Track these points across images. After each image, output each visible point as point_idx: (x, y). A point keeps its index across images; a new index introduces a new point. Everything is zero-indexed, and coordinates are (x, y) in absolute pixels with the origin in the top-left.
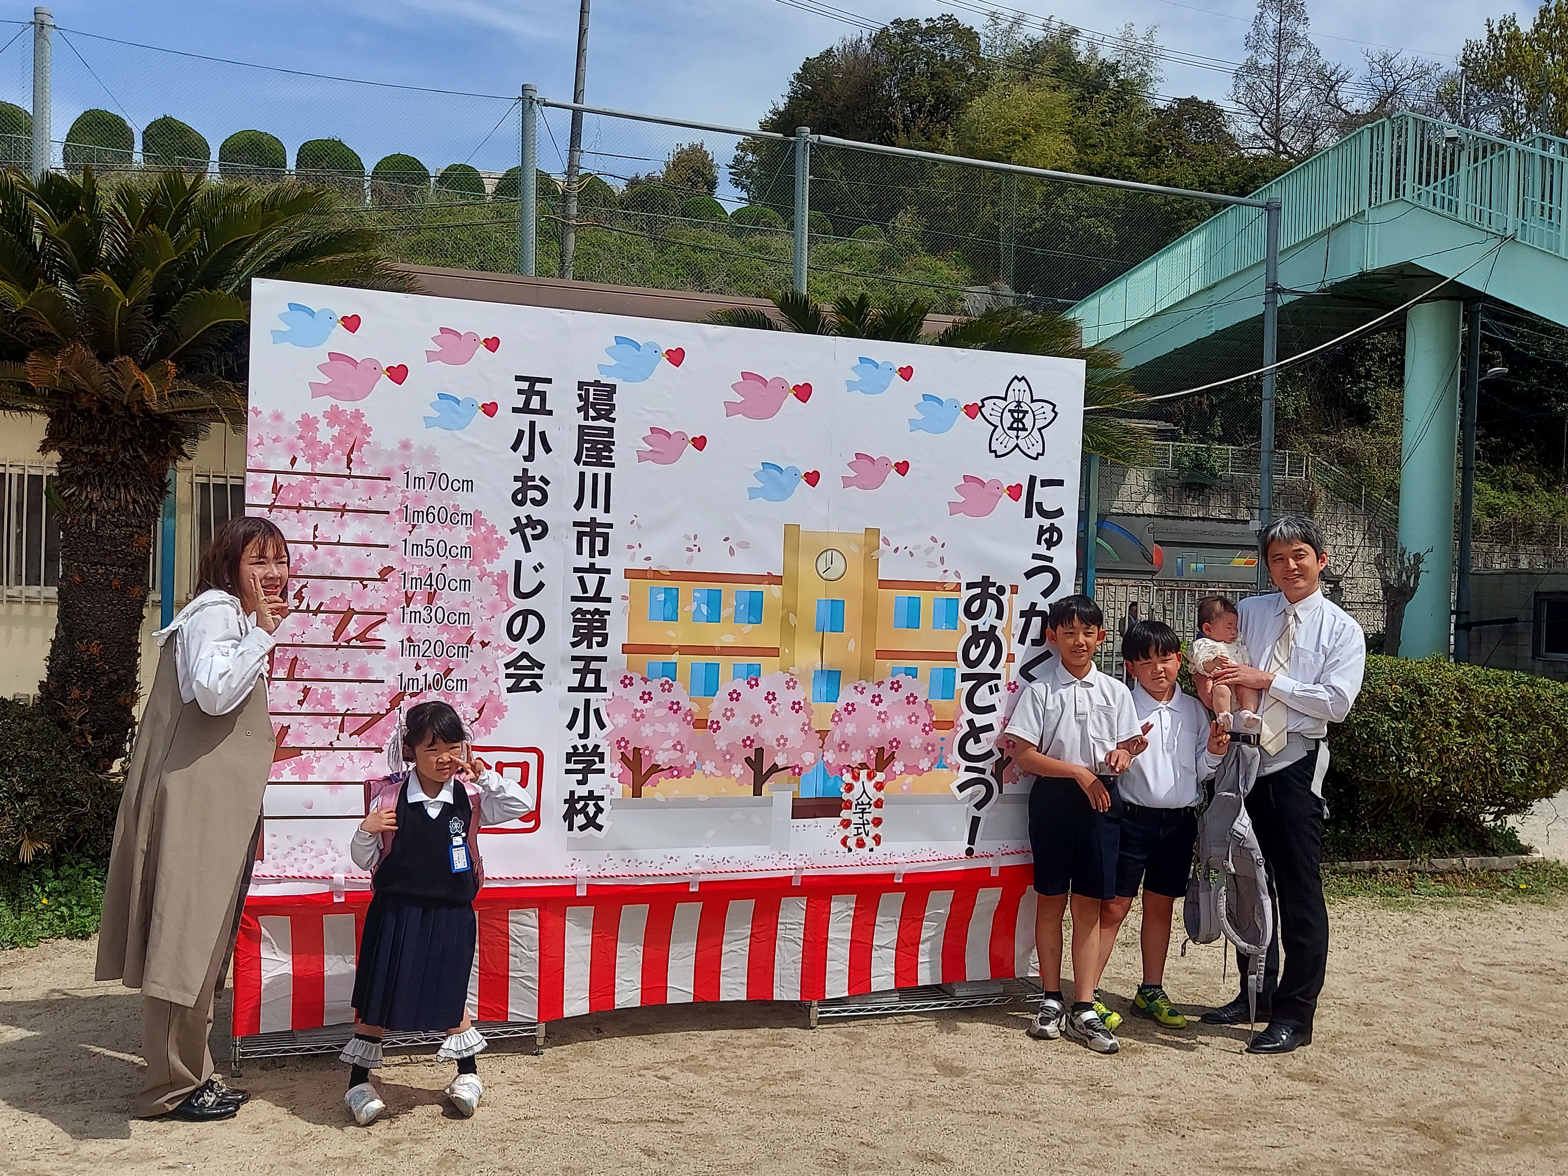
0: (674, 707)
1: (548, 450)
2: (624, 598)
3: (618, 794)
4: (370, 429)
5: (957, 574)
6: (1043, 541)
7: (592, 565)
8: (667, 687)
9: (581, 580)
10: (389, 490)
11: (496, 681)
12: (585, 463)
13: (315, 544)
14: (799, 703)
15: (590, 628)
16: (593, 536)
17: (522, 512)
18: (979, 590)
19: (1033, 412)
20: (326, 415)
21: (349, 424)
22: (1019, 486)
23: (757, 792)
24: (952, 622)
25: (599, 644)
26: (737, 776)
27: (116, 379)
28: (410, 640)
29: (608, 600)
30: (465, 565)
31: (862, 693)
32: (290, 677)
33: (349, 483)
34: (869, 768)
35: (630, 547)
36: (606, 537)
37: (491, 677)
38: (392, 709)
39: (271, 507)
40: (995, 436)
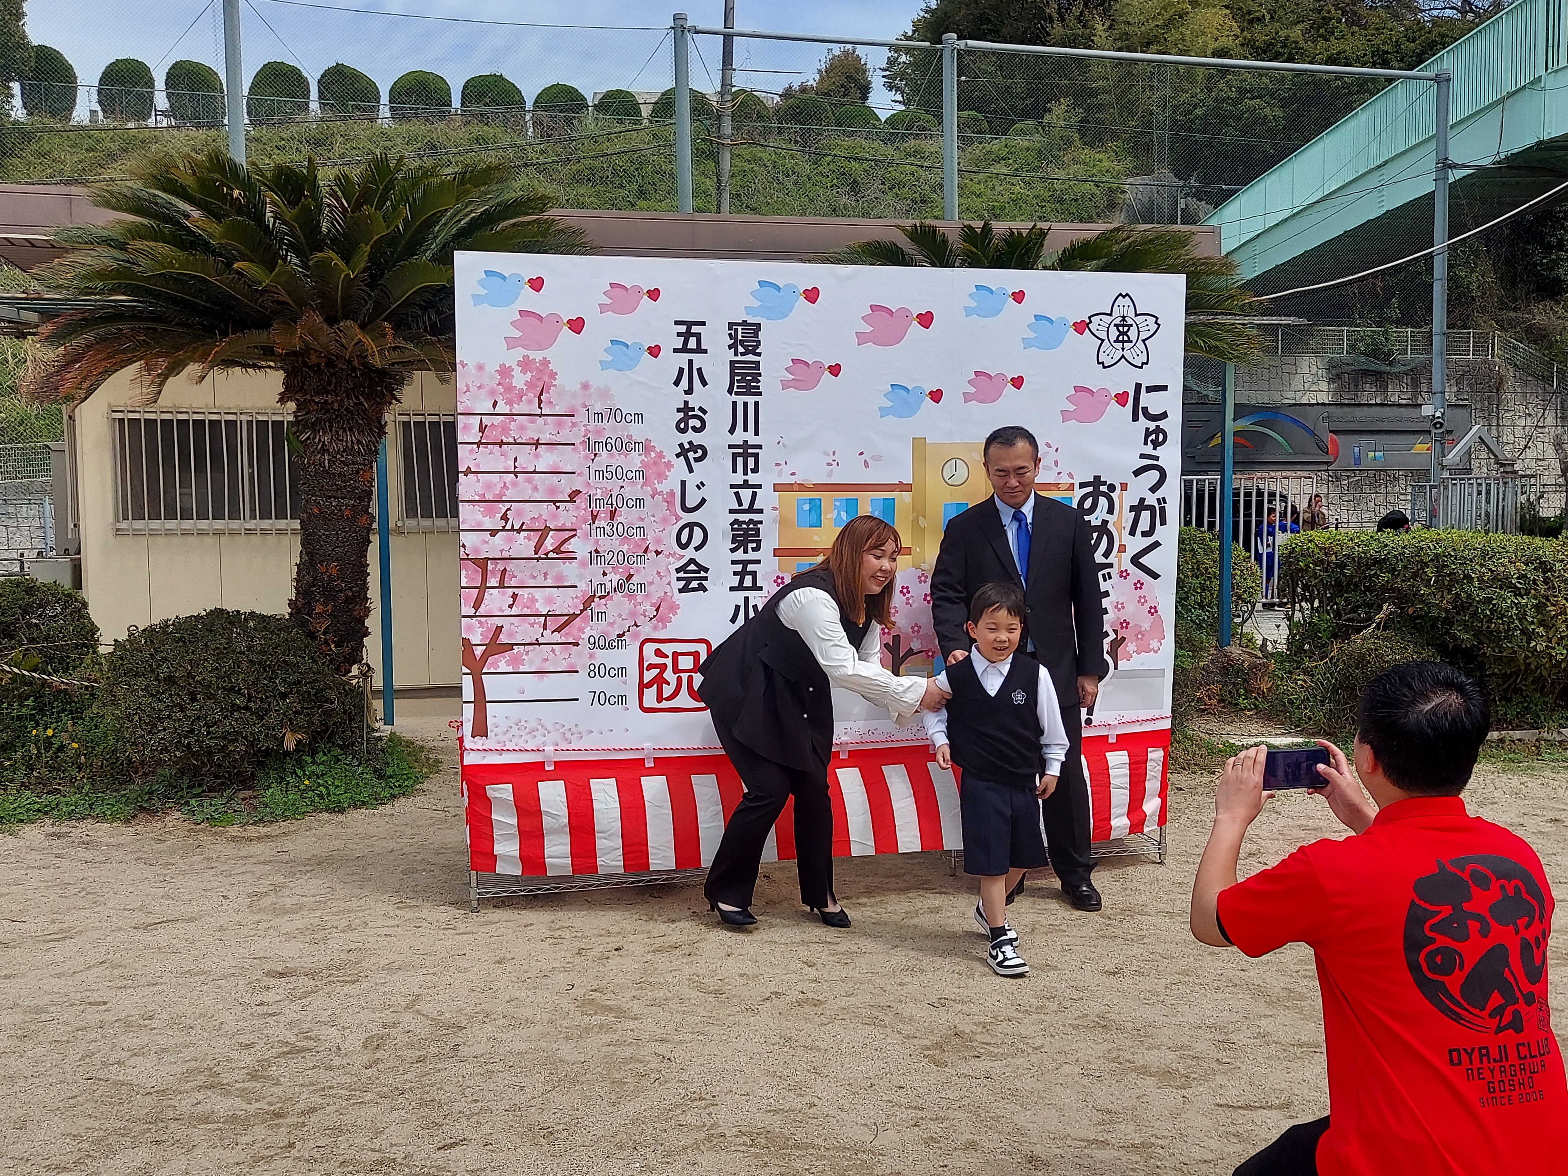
1: (704, 383)
2: (774, 509)
4: (556, 373)
5: (1070, 475)
6: (1149, 442)
7: (746, 481)
9: (737, 495)
10: (574, 424)
11: (669, 584)
12: (737, 394)
13: (516, 474)
15: (746, 535)
16: (745, 456)
17: (685, 439)
18: (1090, 489)
19: (1137, 325)
20: (519, 363)
21: (539, 371)
22: (1126, 393)
25: (753, 549)
27: (340, 338)
28: (596, 551)
29: (761, 511)
30: (639, 486)
33: (540, 421)
35: (778, 465)
36: (756, 456)
37: (665, 580)
38: (585, 609)
39: (479, 444)
40: (1102, 349)
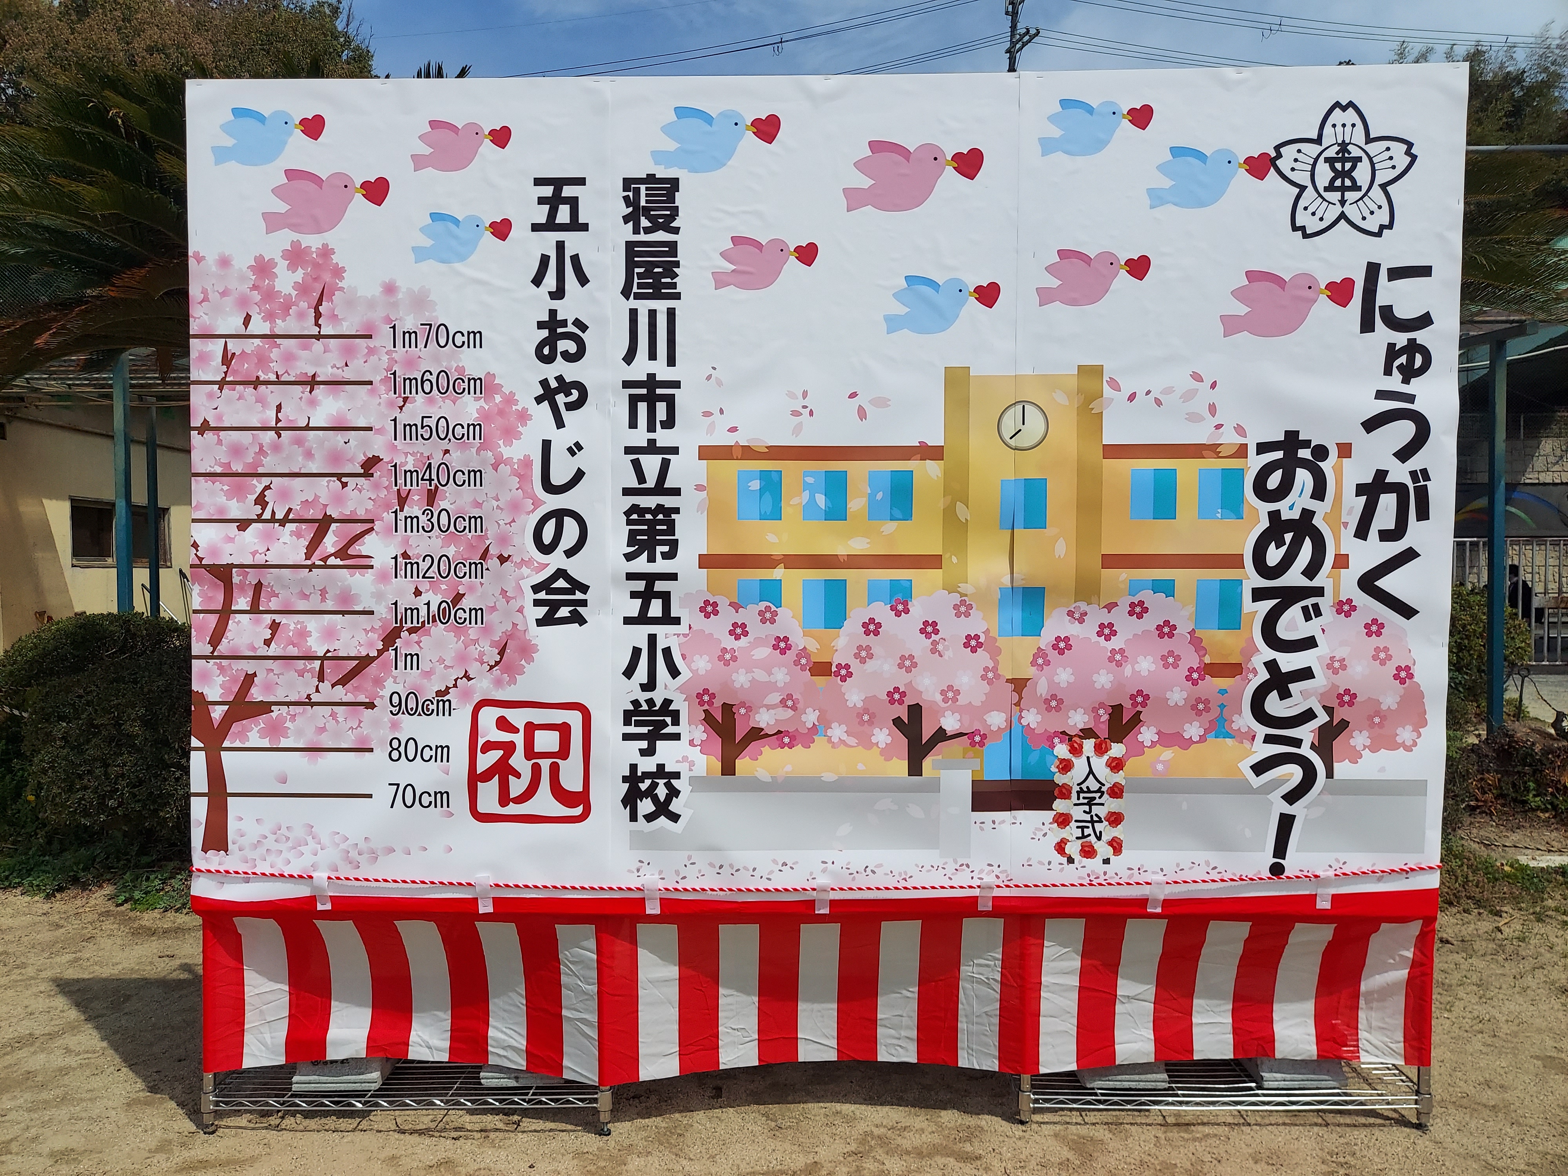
0: (782, 645)
1: (583, 280)
2: (699, 488)
3: (700, 770)
4: (343, 270)
5: (1240, 430)
6: (1395, 370)
7: (652, 442)
8: (768, 615)
9: (636, 464)
10: (371, 351)
11: (520, 610)
12: (638, 297)
13: (278, 431)
14: (977, 637)
15: (652, 532)
16: (652, 400)
17: (551, 372)
18: (1279, 455)
19: (1370, 159)
20: (286, 254)
21: (316, 265)
22: (1348, 283)
23: (915, 769)
24: (1231, 506)
25: (665, 556)
26: (882, 745)
28: (405, 555)
29: (676, 492)
30: (474, 450)
31: (1081, 621)
32: (254, 609)
33: (318, 345)
34: (1096, 736)
35: (707, 414)
36: (670, 401)
37: (515, 605)
38: (385, 649)
39: (222, 384)
40: (1302, 204)
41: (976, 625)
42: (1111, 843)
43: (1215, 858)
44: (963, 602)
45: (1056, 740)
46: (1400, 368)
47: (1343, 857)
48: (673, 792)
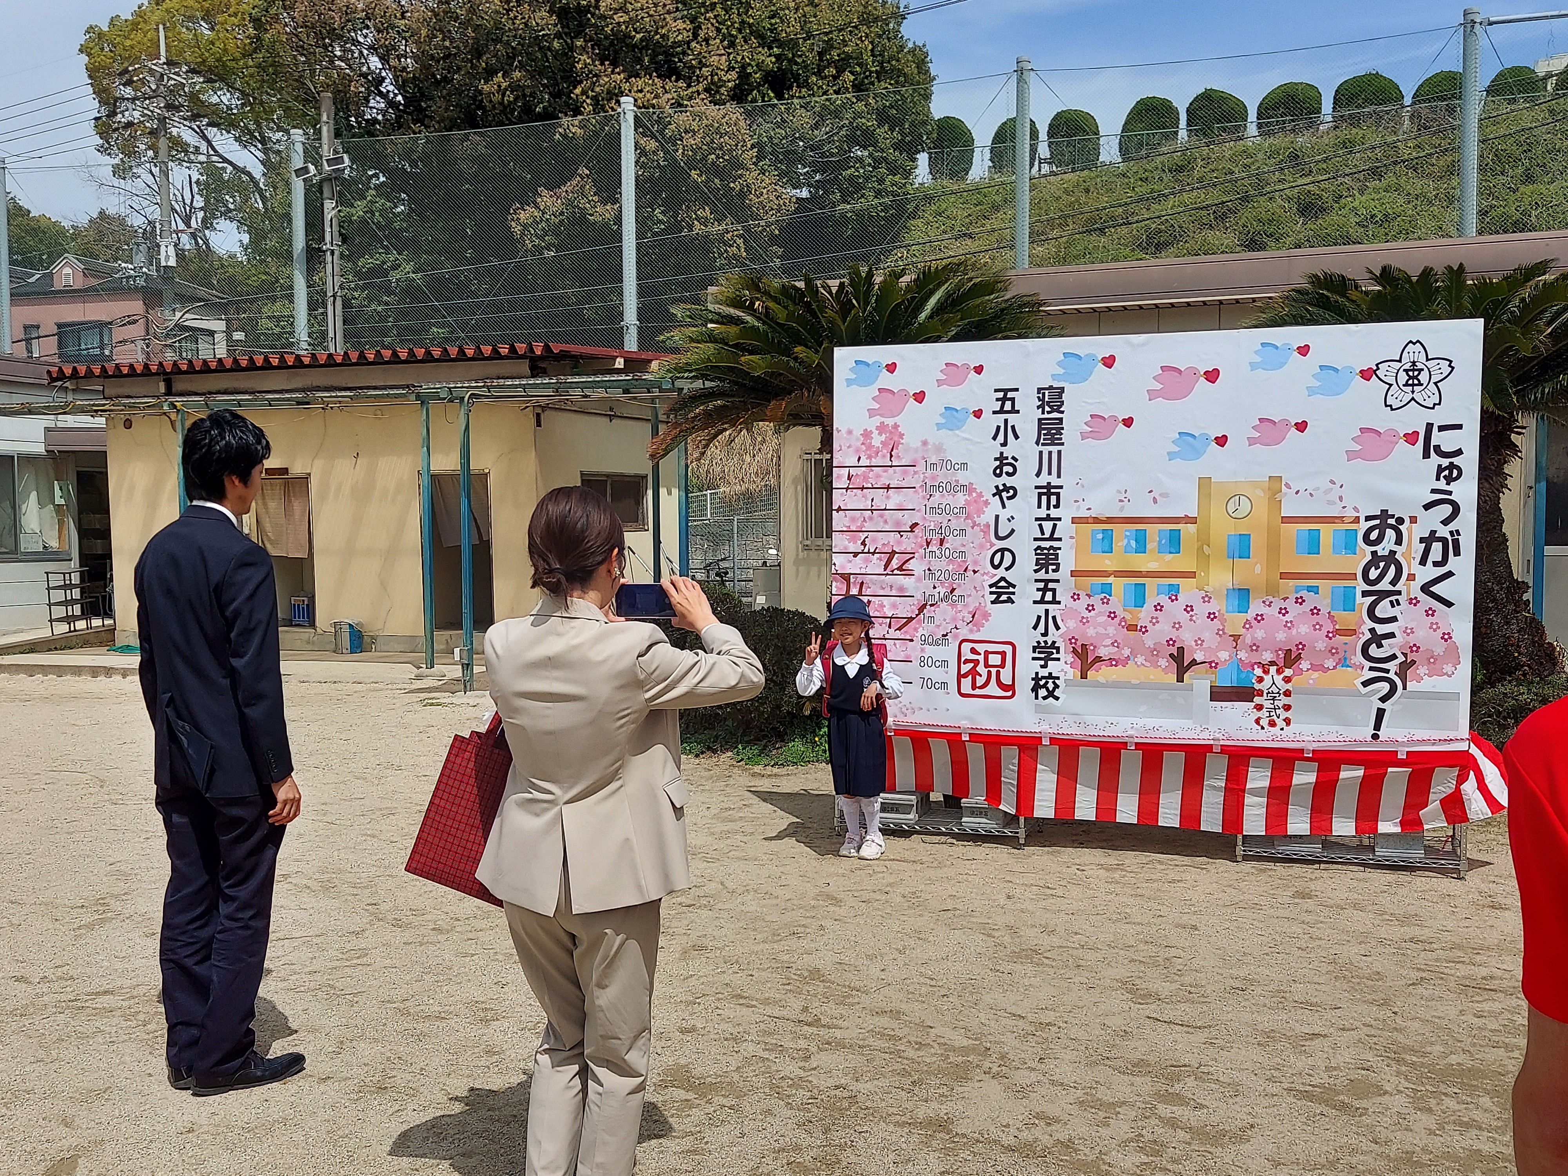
0: (1112, 615)
1: (1017, 437)
2: (1072, 538)
3: (1070, 676)
4: (903, 434)
5: (1356, 509)
6: (1442, 478)
7: (1048, 515)
8: (1105, 601)
9: (1040, 526)
10: (915, 473)
11: (983, 596)
12: (1043, 444)
13: (872, 511)
14: (1214, 613)
15: (1047, 559)
16: (1049, 495)
17: (1000, 482)
18: (1378, 522)
19: (1429, 369)
20: (877, 428)
21: (891, 433)
22: (1416, 433)
23: (1180, 679)
24: (1351, 547)
25: (1054, 571)
26: (1163, 667)
28: (929, 570)
29: (1060, 539)
30: (962, 520)
31: (1269, 606)
33: (891, 470)
34: (1277, 665)
35: (1076, 501)
36: (1058, 495)
37: (980, 593)
38: (919, 614)
39: (847, 489)
40: (1390, 393)
41: (1213, 607)
42: (1284, 720)
43: (1341, 729)
44: (1207, 596)
45: (1256, 666)
46: (1445, 477)
47: (1412, 732)
48: (1056, 686)
